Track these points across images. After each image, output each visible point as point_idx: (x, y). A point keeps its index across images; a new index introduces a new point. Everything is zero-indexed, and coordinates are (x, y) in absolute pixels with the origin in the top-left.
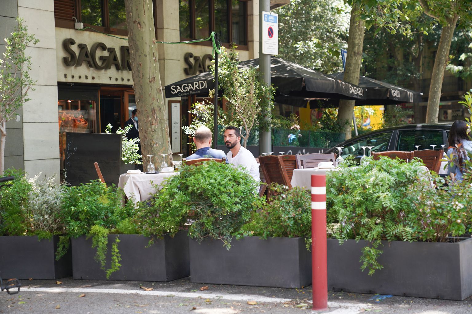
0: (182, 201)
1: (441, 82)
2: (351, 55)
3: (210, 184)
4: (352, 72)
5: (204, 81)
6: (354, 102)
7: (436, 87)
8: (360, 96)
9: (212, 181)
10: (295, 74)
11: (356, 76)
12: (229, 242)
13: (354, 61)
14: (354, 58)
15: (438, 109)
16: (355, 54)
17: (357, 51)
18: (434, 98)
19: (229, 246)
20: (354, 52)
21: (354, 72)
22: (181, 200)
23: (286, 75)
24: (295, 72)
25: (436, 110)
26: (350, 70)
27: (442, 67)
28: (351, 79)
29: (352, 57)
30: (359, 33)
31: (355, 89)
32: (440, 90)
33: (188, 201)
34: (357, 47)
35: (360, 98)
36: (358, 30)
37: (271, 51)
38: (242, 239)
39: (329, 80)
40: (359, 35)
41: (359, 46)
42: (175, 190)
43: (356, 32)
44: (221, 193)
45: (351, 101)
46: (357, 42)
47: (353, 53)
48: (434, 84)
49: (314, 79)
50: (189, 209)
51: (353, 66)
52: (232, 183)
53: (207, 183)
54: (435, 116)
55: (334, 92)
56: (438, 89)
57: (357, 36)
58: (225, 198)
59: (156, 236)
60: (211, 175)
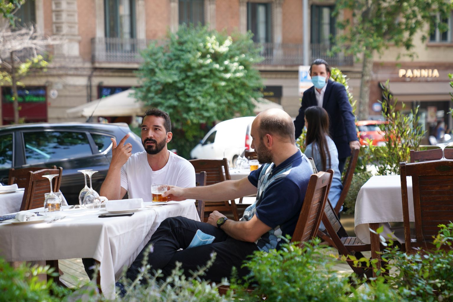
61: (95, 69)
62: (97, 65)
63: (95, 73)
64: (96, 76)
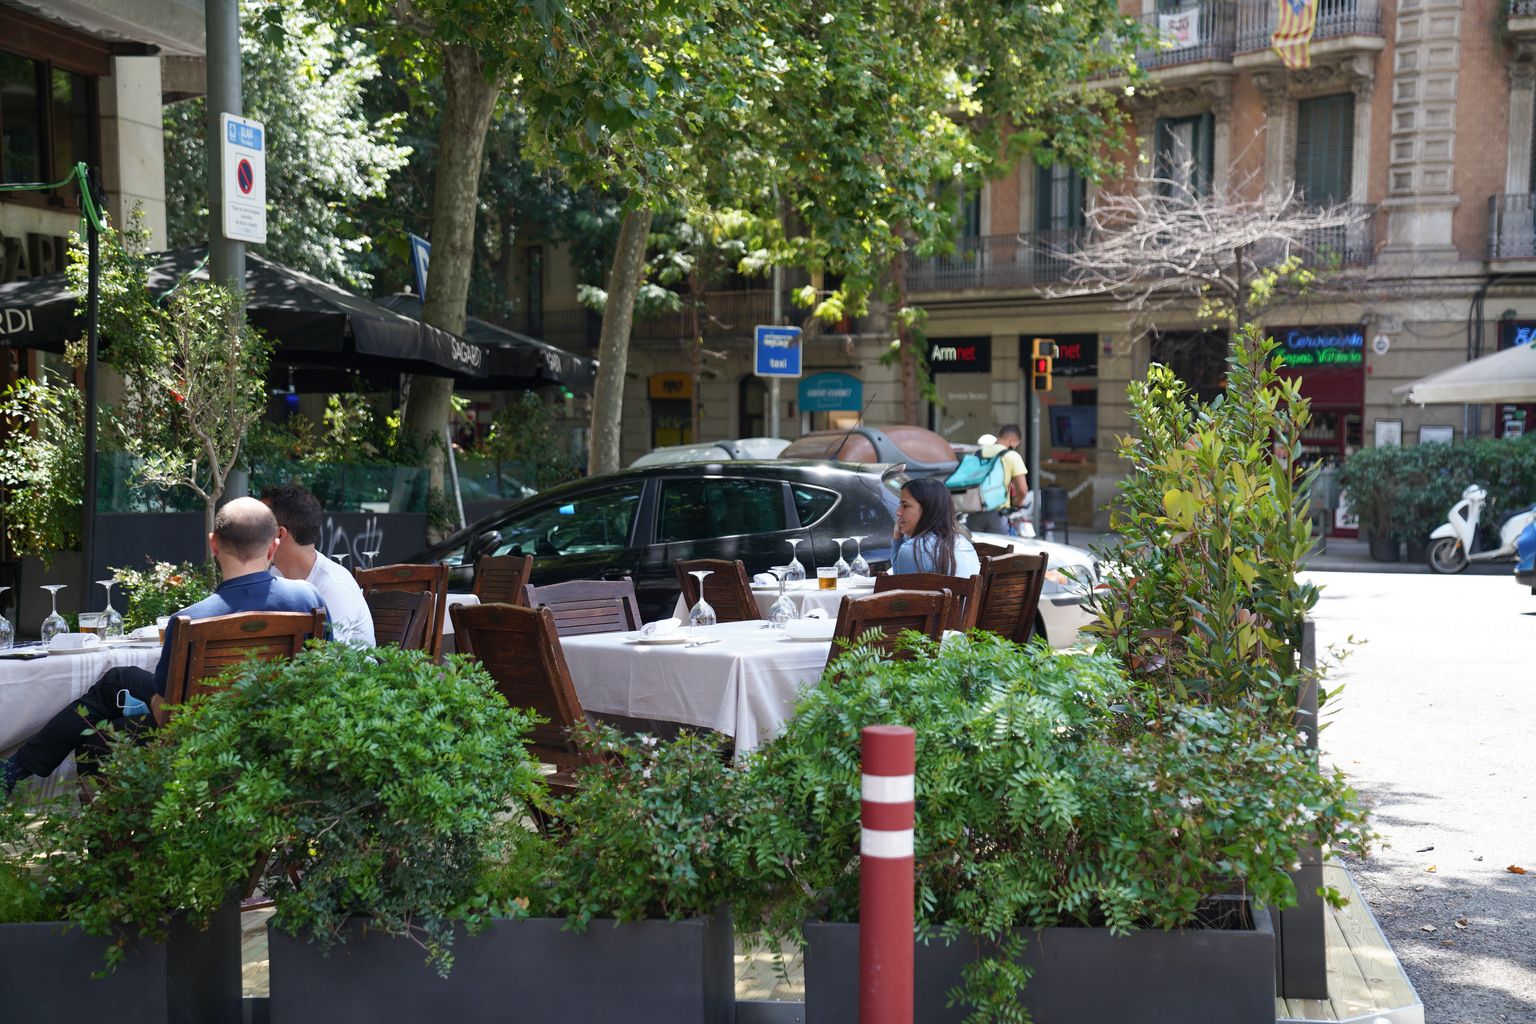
0: (265, 802)
1: (626, 331)
2: (442, 255)
3: (371, 733)
4: (446, 298)
5: (23, 308)
6: (450, 383)
7: (614, 345)
8: (474, 368)
9: (378, 723)
10: (316, 301)
11: (457, 313)
12: (446, 947)
13: (451, 271)
14: (452, 262)
15: (620, 402)
16: (454, 251)
17: (459, 244)
18: (612, 373)
19: (448, 962)
20: (453, 246)
21: (451, 301)
22: (262, 797)
23: (288, 304)
24: (317, 297)
25: (616, 404)
26: (439, 294)
27: (630, 295)
28: (444, 319)
29: (447, 260)
30: (466, 194)
31: (465, 350)
32: (624, 351)
33: (285, 801)
34: (459, 232)
35: (472, 372)
36: (461, 186)
37: (248, 231)
38: (488, 930)
39: (406, 322)
40: (464, 199)
41: (465, 229)
42: (229, 759)
43: (458, 191)
44: (416, 766)
45: (443, 380)
46: (459, 217)
47: (448, 248)
48: (611, 337)
49: (371, 318)
50: (288, 829)
51: (449, 283)
52: (449, 729)
53: (359, 730)
54: (613, 420)
55: (416, 356)
56: (619, 350)
57: (459, 203)
58: (435, 787)
59: (133, 927)
60: (369, 698)
61: (1493, 278)
62: (1495, 268)
63: (1490, 289)
64: (1494, 296)
